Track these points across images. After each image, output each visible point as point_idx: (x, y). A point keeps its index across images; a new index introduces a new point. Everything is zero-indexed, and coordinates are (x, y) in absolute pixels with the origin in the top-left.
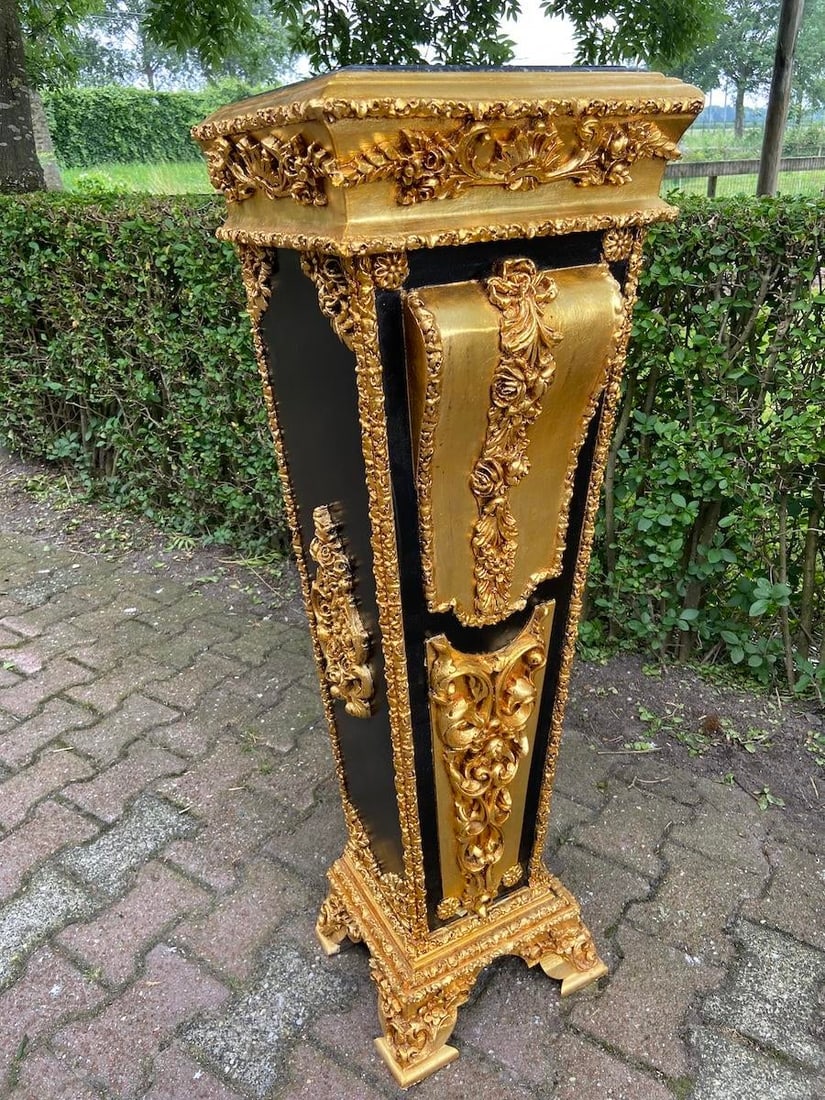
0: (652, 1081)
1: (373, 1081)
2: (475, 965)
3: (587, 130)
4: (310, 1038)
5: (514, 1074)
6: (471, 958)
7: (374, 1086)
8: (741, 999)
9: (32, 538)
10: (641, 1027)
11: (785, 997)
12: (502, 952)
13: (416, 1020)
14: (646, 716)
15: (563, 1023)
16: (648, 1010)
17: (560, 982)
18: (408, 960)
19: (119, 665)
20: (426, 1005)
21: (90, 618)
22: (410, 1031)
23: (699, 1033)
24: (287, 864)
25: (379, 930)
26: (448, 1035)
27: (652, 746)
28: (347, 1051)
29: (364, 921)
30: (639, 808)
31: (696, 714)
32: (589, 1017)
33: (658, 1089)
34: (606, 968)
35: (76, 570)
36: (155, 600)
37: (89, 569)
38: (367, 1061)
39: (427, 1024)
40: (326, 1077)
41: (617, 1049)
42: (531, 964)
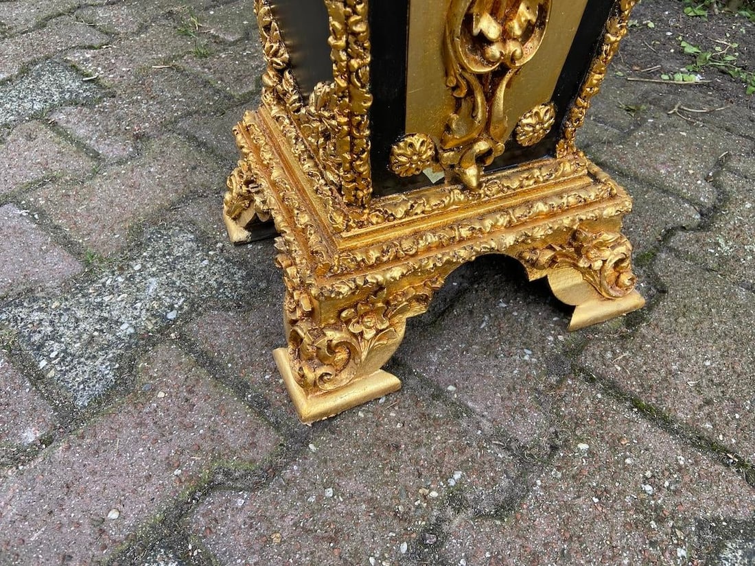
0: (720, 468)
1: (260, 406)
2: (445, 258)
4: (182, 337)
5: (486, 425)
6: (441, 246)
7: (261, 414)
10: (697, 385)
12: (493, 244)
13: (335, 328)
16: (708, 363)
17: (568, 310)
18: (331, 236)
20: (355, 306)
22: (322, 342)
24: (206, 143)
25: (292, 195)
26: (387, 356)
27: (697, 78)
28: (231, 360)
29: (274, 184)
30: (684, 134)
33: (730, 482)
34: (642, 301)
38: (256, 377)
39: (354, 335)
40: (190, 392)
41: (659, 412)
42: (534, 276)
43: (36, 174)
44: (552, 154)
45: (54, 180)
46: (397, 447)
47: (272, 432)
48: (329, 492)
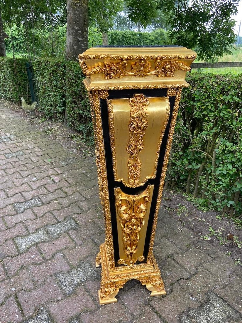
1: (94, 300)
2: (125, 279)
3: (157, 63)
4: (84, 285)
5: (130, 311)
6: (125, 277)
7: (94, 302)
8: (202, 313)
9: (69, 149)
10: (169, 311)
11: (215, 317)
12: (134, 278)
13: (107, 288)
14: (211, 229)
15: (148, 303)
16: (173, 307)
17: (151, 292)
18: (108, 272)
19: (76, 184)
20: (110, 285)
21: (74, 171)
22: (105, 290)
23: (185, 318)
24: (95, 242)
25: (105, 263)
26: (115, 295)
27: (209, 239)
28: (91, 291)
30: (197, 254)
31: (227, 233)
32: (156, 304)
34: (166, 293)
35: (76, 159)
36: (90, 170)
37: (79, 159)
38: (94, 295)
39: (110, 290)
40: (84, 296)
41: (160, 314)
42: (143, 284)
43: (65, 246)
44: (146, 263)
45: (68, 248)
46: (114, 312)
47: (95, 305)
48: (101, 317)
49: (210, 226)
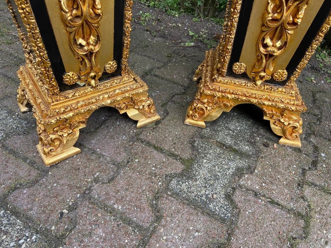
0: (175, 161)
1: (32, 163)
2: (87, 109)
4: (3, 146)
5: (108, 159)
6: (86, 105)
7: (32, 166)
8: (219, 129)
10: (173, 139)
11: (239, 128)
13: (53, 134)
14: (191, 33)
15: (137, 138)
16: (177, 133)
17: (136, 122)
18: (48, 105)
20: (59, 126)
22: (49, 139)
23: (199, 142)
25: (36, 93)
26: (74, 142)
27: (192, 44)
29: (30, 90)
30: (184, 64)
31: (211, 35)
32: (149, 136)
33: (177, 164)
34: (160, 117)
38: (30, 155)
39: (60, 136)
40: (6, 162)
41: (160, 148)
42: (122, 112)
44: (121, 75)
46: (79, 169)
47: (36, 170)
48: (55, 185)
49: (189, 30)
